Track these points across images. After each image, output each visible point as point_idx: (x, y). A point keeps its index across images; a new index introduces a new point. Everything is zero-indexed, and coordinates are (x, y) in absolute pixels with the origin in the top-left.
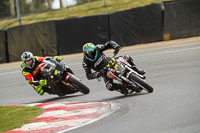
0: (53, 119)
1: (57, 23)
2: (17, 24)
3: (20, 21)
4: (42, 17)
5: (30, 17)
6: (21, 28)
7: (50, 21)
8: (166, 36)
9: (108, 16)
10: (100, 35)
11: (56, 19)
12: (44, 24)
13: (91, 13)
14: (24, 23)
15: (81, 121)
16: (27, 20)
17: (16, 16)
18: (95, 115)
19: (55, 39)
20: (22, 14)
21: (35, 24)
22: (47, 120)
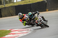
0: (15, 34)
1: (15, 6)
2: (4, 7)
3: (5, 6)
4: (11, 4)
5: (7, 5)
6: (5, 8)
7: (13, 6)
8: (47, 10)
9: (30, 4)
10: (28, 10)
11: (15, 5)
12: (12, 7)
13: (25, 3)
14: (6, 6)
15: (23, 34)
16: (7, 6)
17: (3, 4)
18: (27, 33)
19: (15, 11)
20: (5, 4)
21: (9, 7)
22: (13, 34)
